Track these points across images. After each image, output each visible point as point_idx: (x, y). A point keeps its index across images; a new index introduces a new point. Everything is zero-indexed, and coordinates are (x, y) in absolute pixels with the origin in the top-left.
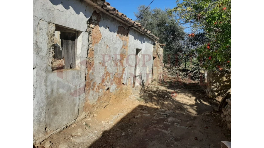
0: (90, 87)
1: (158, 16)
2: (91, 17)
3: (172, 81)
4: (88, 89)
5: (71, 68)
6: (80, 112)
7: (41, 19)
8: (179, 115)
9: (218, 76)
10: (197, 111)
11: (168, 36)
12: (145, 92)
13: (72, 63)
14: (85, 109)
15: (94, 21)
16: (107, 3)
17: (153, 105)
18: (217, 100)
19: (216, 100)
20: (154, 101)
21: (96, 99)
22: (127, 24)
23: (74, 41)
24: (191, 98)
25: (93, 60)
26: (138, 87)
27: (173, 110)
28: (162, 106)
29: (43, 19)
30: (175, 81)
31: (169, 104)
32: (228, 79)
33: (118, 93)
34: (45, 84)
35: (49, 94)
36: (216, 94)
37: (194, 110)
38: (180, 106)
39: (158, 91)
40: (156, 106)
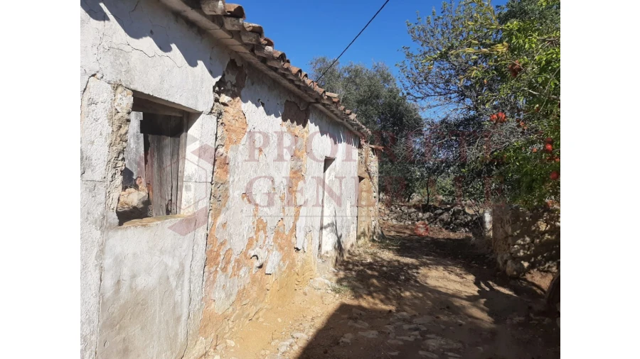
0: (218, 265)
1: (358, 81)
2: (223, 76)
3: (402, 235)
4: (213, 269)
5: (168, 212)
6: (190, 338)
7: (94, 75)
8: (451, 328)
9: (526, 220)
10: (490, 314)
11: (384, 127)
12: (346, 269)
13: (171, 200)
14: (203, 330)
15: (229, 86)
16: (265, 40)
17: (377, 301)
18: (530, 280)
19: (525, 280)
20: (375, 292)
21: (233, 298)
22: (305, 95)
23: (177, 139)
24: (463, 278)
25: (227, 189)
26: (328, 255)
27: (430, 314)
28: (399, 304)
29: (99, 75)
30: (410, 235)
31: (416, 298)
32: (552, 225)
33: (284, 275)
34: (96, 266)
35: (109, 294)
36: (526, 264)
37: (482, 310)
38: (444, 302)
39: (377, 262)
40: (385, 304)
